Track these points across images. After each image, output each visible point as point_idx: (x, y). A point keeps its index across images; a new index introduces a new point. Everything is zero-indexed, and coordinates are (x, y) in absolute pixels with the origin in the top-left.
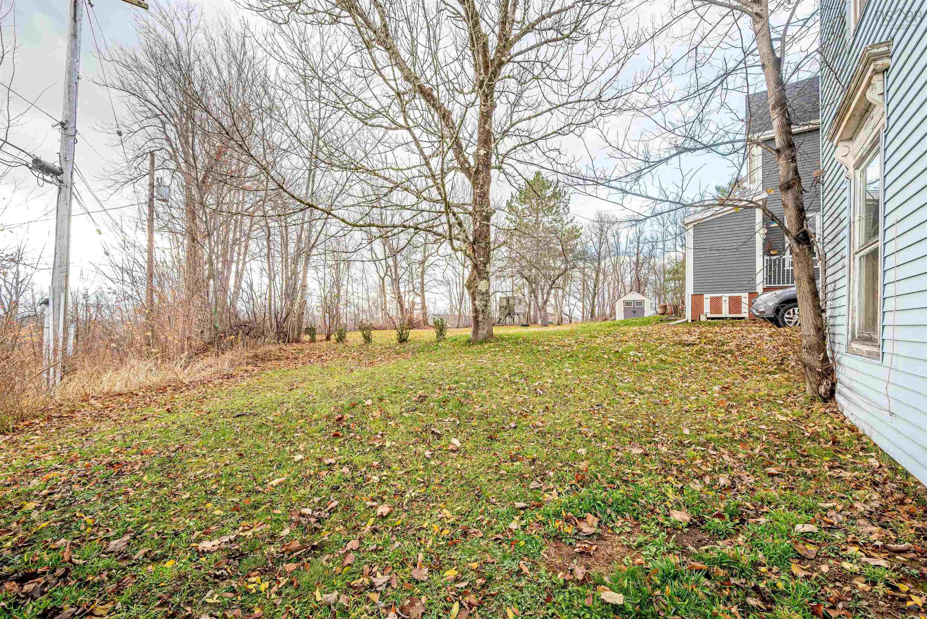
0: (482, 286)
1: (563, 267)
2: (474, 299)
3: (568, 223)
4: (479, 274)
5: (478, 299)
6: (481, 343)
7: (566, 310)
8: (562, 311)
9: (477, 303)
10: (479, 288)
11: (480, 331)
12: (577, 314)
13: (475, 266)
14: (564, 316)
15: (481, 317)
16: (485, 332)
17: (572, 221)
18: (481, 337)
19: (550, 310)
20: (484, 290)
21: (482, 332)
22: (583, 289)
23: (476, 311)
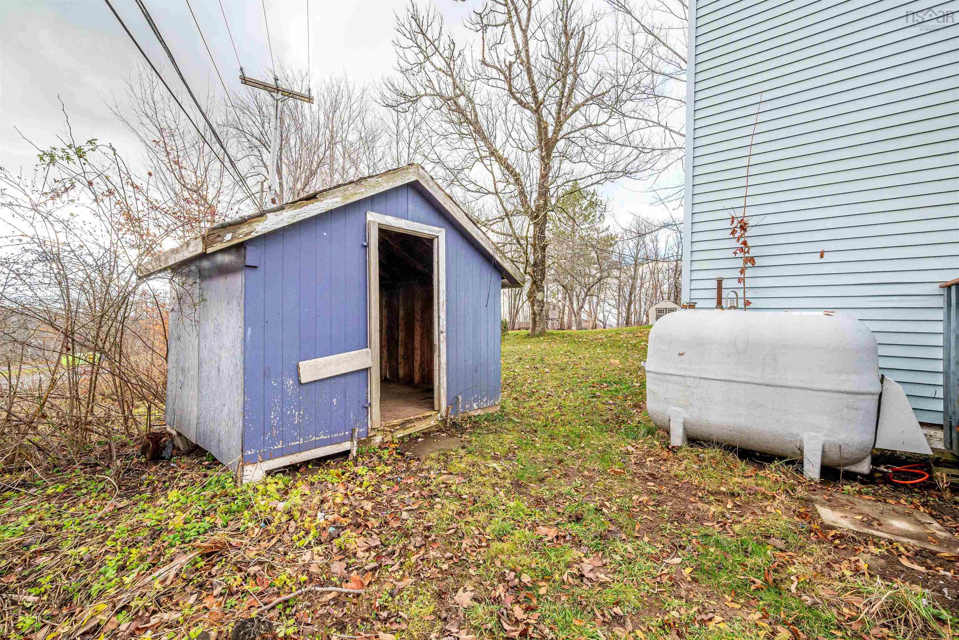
0: (539, 296)
1: (598, 275)
2: (533, 305)
3: (603, 231)
4: (537, 287)
5: (536, 305)
6: (538, 336)
7: (600, 316)
8: (596, 318)
9: (535, 308)
10: (537, 297)
11: (537, 328)
12: (612, 321)
13: (534, 282)
14: (598, 323)
15: (538, 318)
16: (540, 329)
17: (607, 229)
18: (537, 332)
19: (584, 316)
20: (540, 299)
21: (538, 329)
22: (619, 296)
23: (534, 314)
